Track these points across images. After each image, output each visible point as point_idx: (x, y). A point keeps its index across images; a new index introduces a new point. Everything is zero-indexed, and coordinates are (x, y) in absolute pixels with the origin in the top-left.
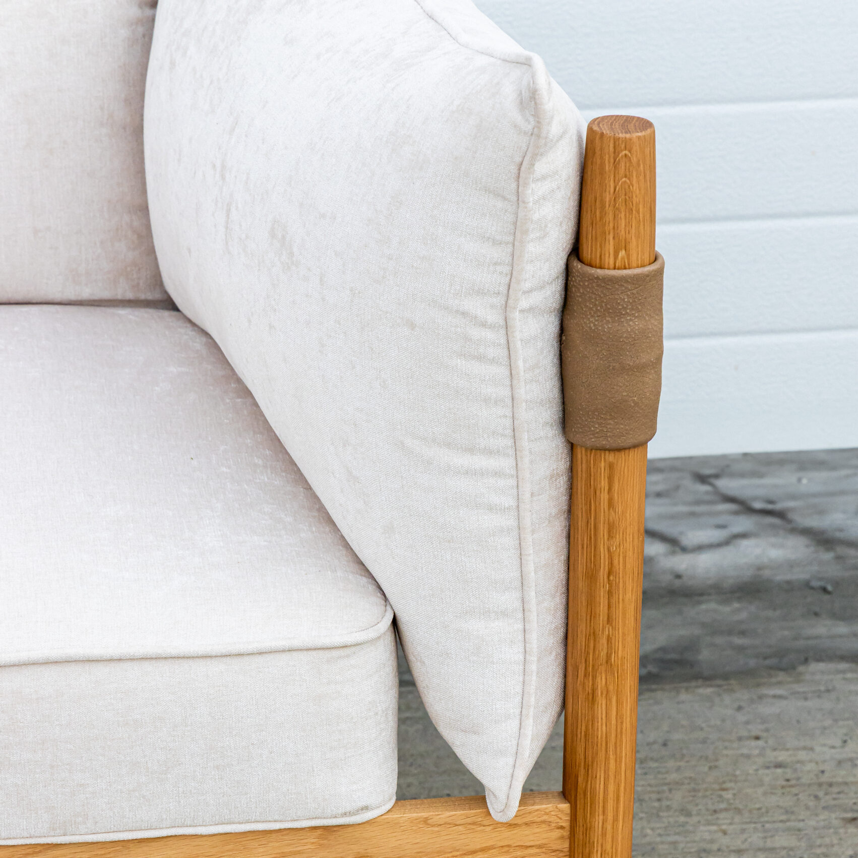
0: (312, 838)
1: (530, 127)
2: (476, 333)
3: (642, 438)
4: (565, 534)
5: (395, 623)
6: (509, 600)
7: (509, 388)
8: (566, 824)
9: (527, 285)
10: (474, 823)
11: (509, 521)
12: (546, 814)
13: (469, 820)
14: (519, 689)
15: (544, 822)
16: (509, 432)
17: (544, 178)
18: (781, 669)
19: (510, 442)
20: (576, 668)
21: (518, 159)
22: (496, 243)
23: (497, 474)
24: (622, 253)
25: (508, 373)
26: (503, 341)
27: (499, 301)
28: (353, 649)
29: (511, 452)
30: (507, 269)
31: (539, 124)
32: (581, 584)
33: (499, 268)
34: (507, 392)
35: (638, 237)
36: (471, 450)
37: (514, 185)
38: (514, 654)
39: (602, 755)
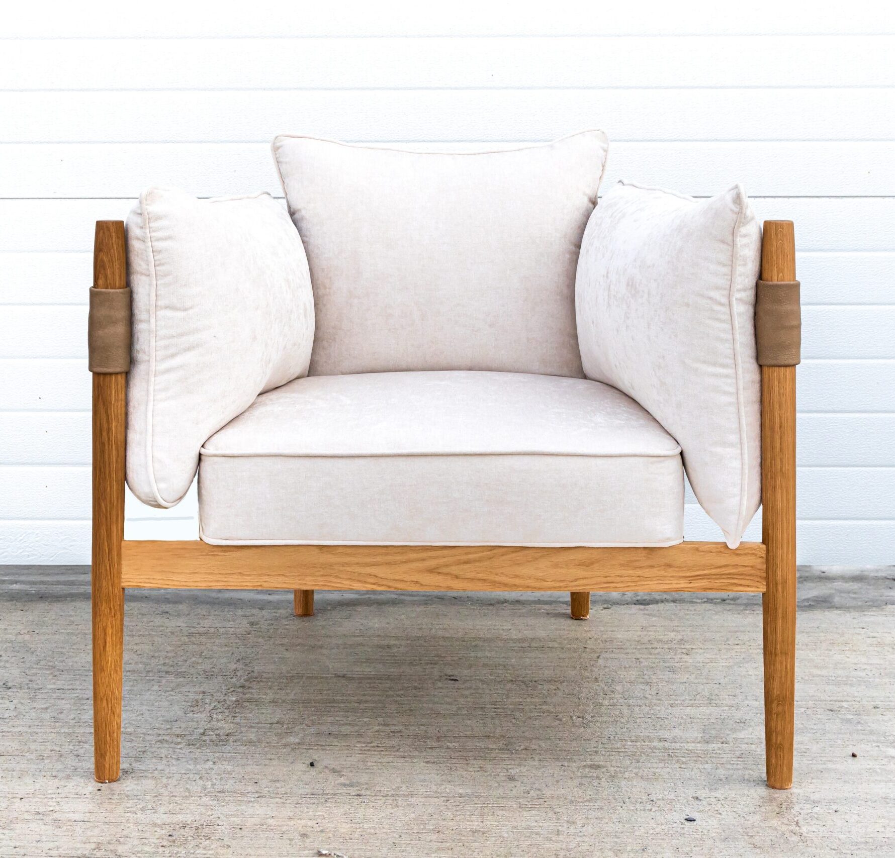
0: (644, 553)
1: (738, 210)
2: (717, 308)
3: (793, 362)
4: (759, 411)
5: (682, 454)
6: (733, 438)
7: (731, 335)
8: (764, 556)
9: (739, 287)
10: (720, 552)
11: (732, 399)
12: (754, 550)
13: (718, 550)
14: (739, 481)
15: (753, 554)
16: (732, 356)
17: (745, 236)
18: (875, 606)
19: (733, 361)
20: (767, 475)
21: (733, 225)
22: (724, 265)
23: (727, 376)
24: (781, 275)
25: (731, 328)
26: (728, 312)
27: (726, 292)
28: (662, 459)
29: (734, 366)
30: (730, 277)
31: (741, 208)
32: (768, 434)
33: (726, 277)
34: (730, 336)
35: (787, 268)
36: (715, 364)
37: (731, 237)
38: (736, 464)
39: (780, 519)
